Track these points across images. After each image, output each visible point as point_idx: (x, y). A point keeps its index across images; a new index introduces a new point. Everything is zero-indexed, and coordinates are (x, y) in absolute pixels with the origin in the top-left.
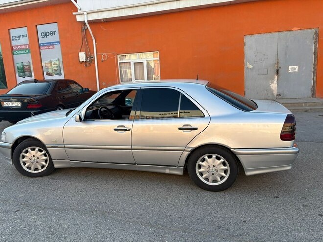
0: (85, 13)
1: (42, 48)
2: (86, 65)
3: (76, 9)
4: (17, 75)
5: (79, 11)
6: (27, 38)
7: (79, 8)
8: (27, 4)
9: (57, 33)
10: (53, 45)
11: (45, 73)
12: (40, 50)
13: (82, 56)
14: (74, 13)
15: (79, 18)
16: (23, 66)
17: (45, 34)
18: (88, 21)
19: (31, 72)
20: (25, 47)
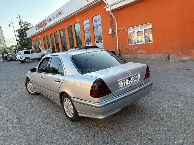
0: (109, 6)
1: (95, 28)
2: (112, 36)
3: (106, 5)
4: (86, 43)
5: (107, 6)
6: (89, 24)
7: (107, 4)
8: (87, 7)
9: (100, 20)
10: (99, 26)
11: (96, 42)
12: (94, 29)
13: (110, 31)
14: (105, 8)
15: (107, 10)
16: (88, 39)
17: (96, 21)
18: (111, 10)
19: (91, 41)
20: (88, 29)
